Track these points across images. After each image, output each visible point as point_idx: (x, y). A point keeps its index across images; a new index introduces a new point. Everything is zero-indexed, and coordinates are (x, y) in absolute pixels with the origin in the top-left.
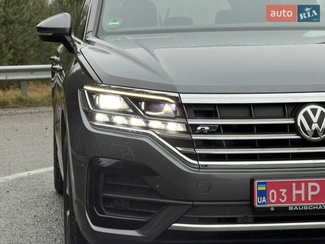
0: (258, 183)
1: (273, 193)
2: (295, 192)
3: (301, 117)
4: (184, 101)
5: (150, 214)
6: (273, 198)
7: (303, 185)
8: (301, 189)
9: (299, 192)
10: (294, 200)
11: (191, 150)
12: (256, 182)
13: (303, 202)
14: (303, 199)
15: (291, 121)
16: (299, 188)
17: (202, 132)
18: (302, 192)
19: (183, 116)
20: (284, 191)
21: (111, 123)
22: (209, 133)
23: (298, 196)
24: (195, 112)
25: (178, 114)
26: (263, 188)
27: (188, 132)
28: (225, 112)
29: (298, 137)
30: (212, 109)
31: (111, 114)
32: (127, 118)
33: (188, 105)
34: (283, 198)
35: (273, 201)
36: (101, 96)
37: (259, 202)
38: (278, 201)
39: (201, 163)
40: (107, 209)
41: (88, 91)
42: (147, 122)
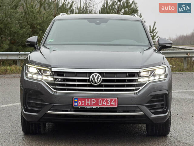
0: (75, 99)
1: (80, 102)
2: (87, 102)
3: (91, 77)
4: (53, 70)
5: (42, 108)
6: (80, 104)
7: (90, 100)
8: (89, 101)
9: (88, 102)
10: (87, 105)
11: (54, 87)
12: (74, 98)
13: (90, 106)
14: (90, 105)
15: (88, 78)
16: (88, 101)
17: (58, 81)
18: (90, 102)
19: (53, 75)
20: (84, 101)
21: (32, 77)
22: (60, 81)
23: (88, 103)
24: (57, 74)
25: (51, 75)
26: (76, 100)
27: (54, 81)
28: (67, 74)
29: (90, 84)
30: (63, 73)
31: (33, 74)
32: (37, 76)
33: (55, 72)
34: (83, 104)
35: (79, 105)
36: (30, 68)
37: (75, 105)
38: (81, 105)
39: (57, 91)
40: (29, 106)
41: (27, 66)
42: (43, 77)
